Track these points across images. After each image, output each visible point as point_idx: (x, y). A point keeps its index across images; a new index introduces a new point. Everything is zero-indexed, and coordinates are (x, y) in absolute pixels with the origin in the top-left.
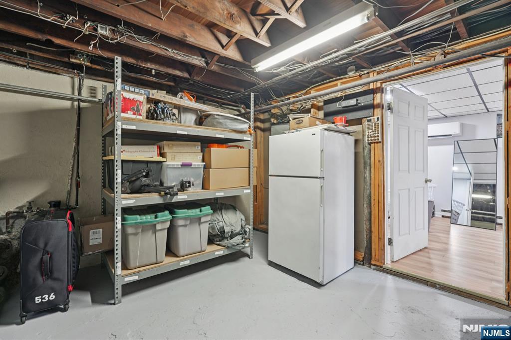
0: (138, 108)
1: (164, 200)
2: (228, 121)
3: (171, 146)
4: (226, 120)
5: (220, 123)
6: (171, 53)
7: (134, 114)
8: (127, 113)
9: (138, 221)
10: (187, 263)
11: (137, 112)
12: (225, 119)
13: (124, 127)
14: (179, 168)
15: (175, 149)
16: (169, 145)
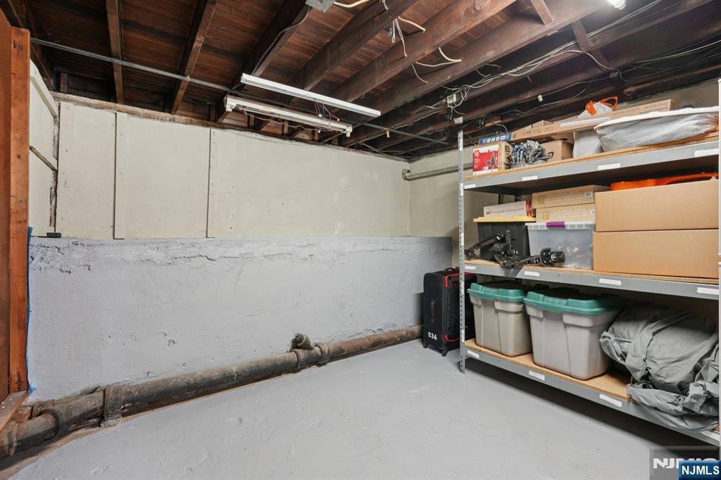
0: (493, 160)
1: (506, 273)
2: (621, 131)
3: (541, 200)
4: (617, 132)
5: (610, 141)
6: (514, 73)
7: (490, 168)
8: (483, 170)
9: (480, 292)
10: (541, 378)
11: (493, 165)
12: (616, 129)
13: (466, 187)
14: (544, 231)
15: (548, 203)
16: (539, 198)
